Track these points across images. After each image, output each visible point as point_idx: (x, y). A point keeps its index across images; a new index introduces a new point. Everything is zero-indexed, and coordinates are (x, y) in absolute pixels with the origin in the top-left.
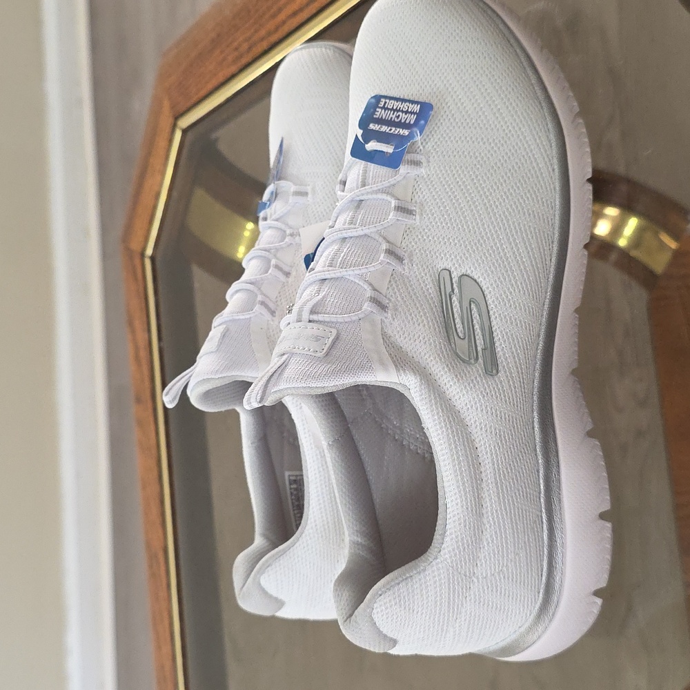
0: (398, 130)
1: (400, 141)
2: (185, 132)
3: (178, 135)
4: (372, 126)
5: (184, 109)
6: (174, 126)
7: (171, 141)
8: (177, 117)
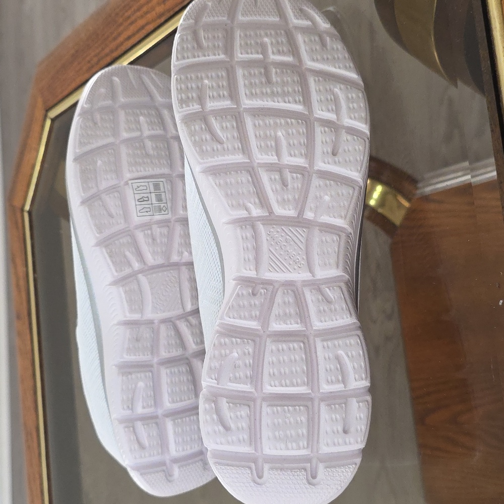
2: (53, 120)
3: (48, 122)
5: (52, 104)
6: (45, 116)
7: (43, 127)
8: (48, 110)
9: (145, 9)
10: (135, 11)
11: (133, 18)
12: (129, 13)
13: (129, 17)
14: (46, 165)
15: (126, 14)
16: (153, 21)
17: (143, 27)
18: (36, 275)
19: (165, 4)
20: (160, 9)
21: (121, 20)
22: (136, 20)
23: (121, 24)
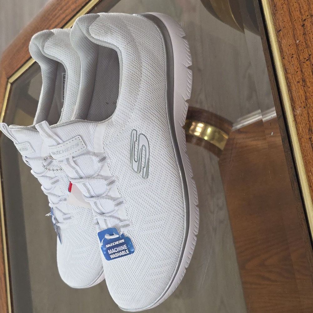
0: (111, 246)
1: (107, 242)
2: (12, 84)
3: (9, 85)
4: (123, 241)
5: (11, 74)
6: (7, 82)
7: (6, 89)
8: (8, 79)
9: (65, 8)
10: (59, 11)
11: (58, 15)
12: (56, 12)
13: (56, 14)
14: (8, 112)
15: (54, 13)
16: (70, 14)
17: (64, 19)
18: (2, 180)
19: (76, 3)
20: (73, 7)
21: (51, 17)
22: (59, 16)
23: (51, 19)
